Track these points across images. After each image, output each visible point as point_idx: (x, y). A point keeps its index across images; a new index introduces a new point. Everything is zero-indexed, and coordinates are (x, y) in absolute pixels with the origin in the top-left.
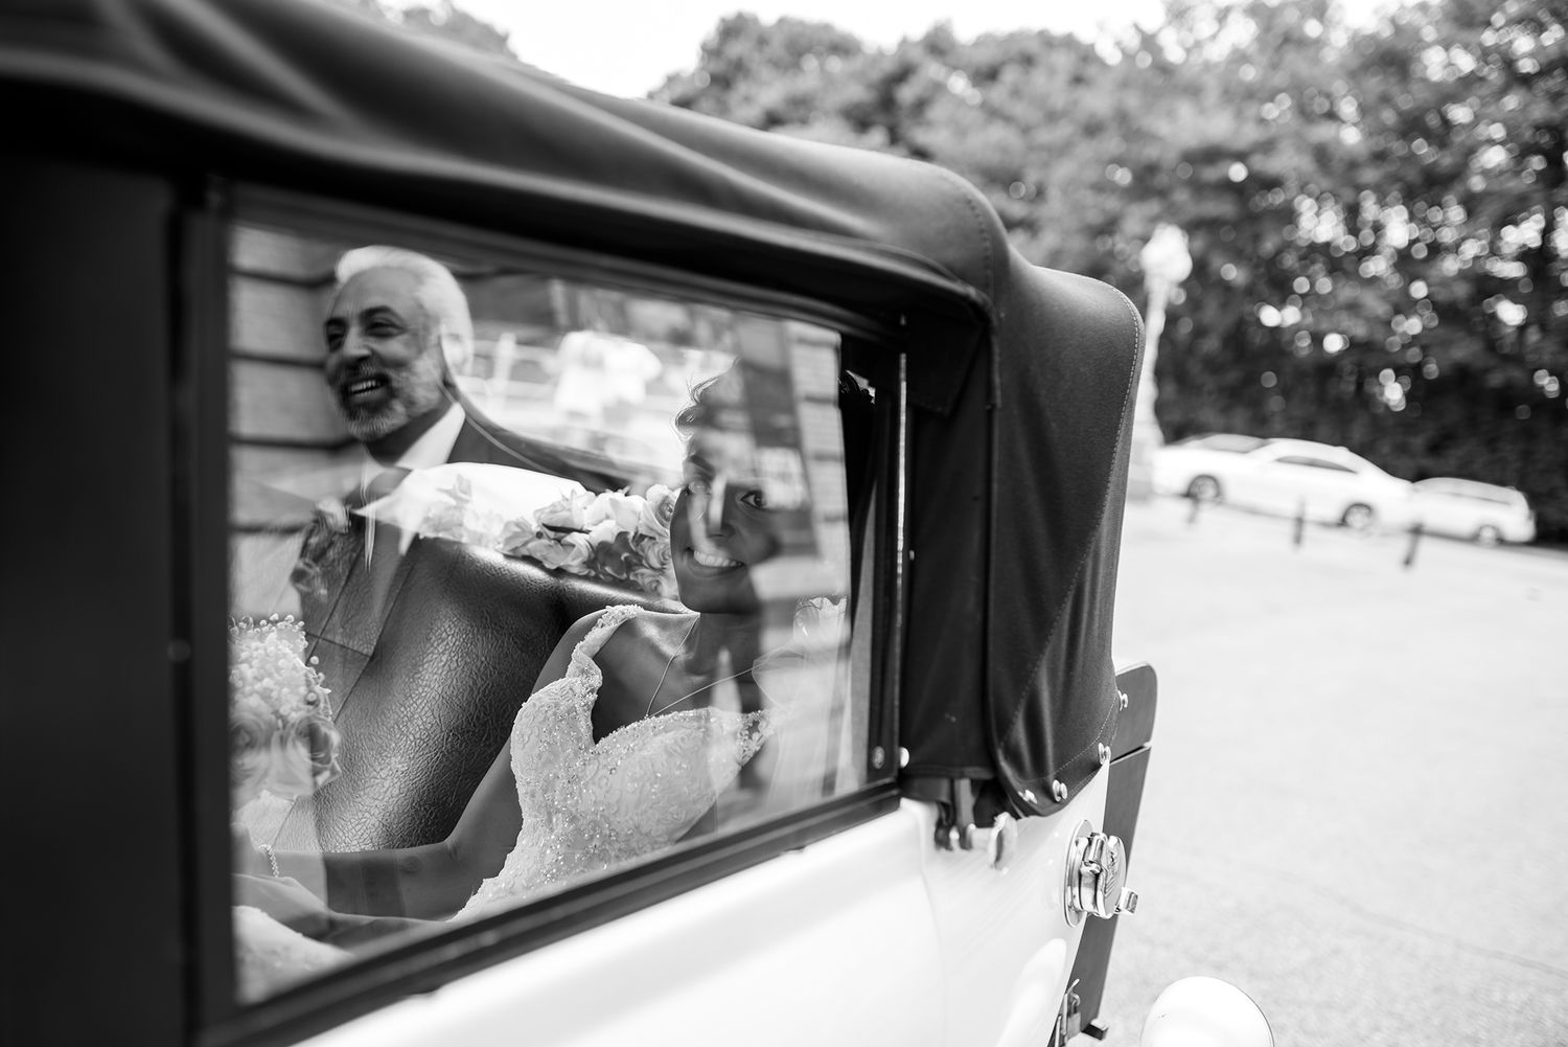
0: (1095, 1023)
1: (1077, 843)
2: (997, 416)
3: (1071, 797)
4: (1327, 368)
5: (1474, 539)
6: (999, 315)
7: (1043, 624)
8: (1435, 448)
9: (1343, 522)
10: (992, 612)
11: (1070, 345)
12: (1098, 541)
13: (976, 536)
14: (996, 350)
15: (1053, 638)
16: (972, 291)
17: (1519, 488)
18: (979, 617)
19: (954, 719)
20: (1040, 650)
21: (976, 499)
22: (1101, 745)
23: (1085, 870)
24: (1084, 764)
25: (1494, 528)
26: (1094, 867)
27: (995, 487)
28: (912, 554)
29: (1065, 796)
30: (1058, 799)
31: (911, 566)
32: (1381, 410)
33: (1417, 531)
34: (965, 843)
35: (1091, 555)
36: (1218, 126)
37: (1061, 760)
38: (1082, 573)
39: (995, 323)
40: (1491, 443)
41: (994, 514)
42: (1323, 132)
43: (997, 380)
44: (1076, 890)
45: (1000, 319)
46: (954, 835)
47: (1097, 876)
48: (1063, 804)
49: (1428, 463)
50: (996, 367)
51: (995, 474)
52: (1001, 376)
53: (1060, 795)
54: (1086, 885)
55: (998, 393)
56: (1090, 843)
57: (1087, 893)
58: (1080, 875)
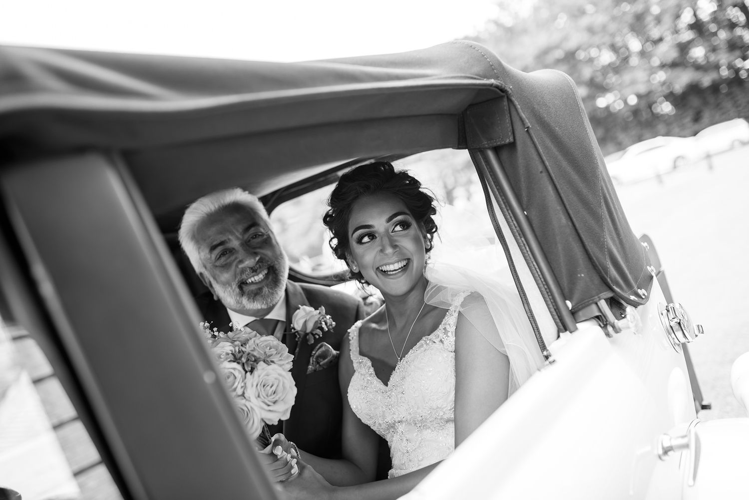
0: (704, 403)
1: (662, 314)
2: (531, 131)
3: (649, 294)
4: (636, 112)
5: (732, 148)
6: (509, 87)
7: (598, 219)
8: (697, 118)
9: (675, 167)
10: (574, 220)
11: (545, 93)
12: (601, 173)
13: (550, 188)
14: (516, 103)
15: (605, 223)
16: (492, 81)
17: (739, 117)
18: (570, 224)
19: (583, 275)
20: (603, 231)
21: (541, 172)
22: (648, 267)
23: (673, 324)
24: (646, 278)
25: (738, 140)
26: (676, 320)
27: (547, 163)
28: (525, 212)
29: (646, 294)
30: (644, 297)
31: (527, 218)
32: (667, 117)
33: (708, 156)
34: (617, 330)
35: (602, 181)
36: (542, 40)
37: (636, 280)
38: (602, 189)
39: (510, 92)
40: (718, 106)
41: (553, 175)
42: (585, 21)
43: (523, 116)
44: (673, 335)
45: (511, 89)
46: (610, 329)
47: (679, 323)
48: (647, 298)
49: (696, 127)
50: (520, 111)
51: (544, 158)
52: (524, 114)
53: (644, 295)
54: (676, 331)
55: (527, 121)
56: (668, 311)
57: (679, 334)
58: (671, 327)
